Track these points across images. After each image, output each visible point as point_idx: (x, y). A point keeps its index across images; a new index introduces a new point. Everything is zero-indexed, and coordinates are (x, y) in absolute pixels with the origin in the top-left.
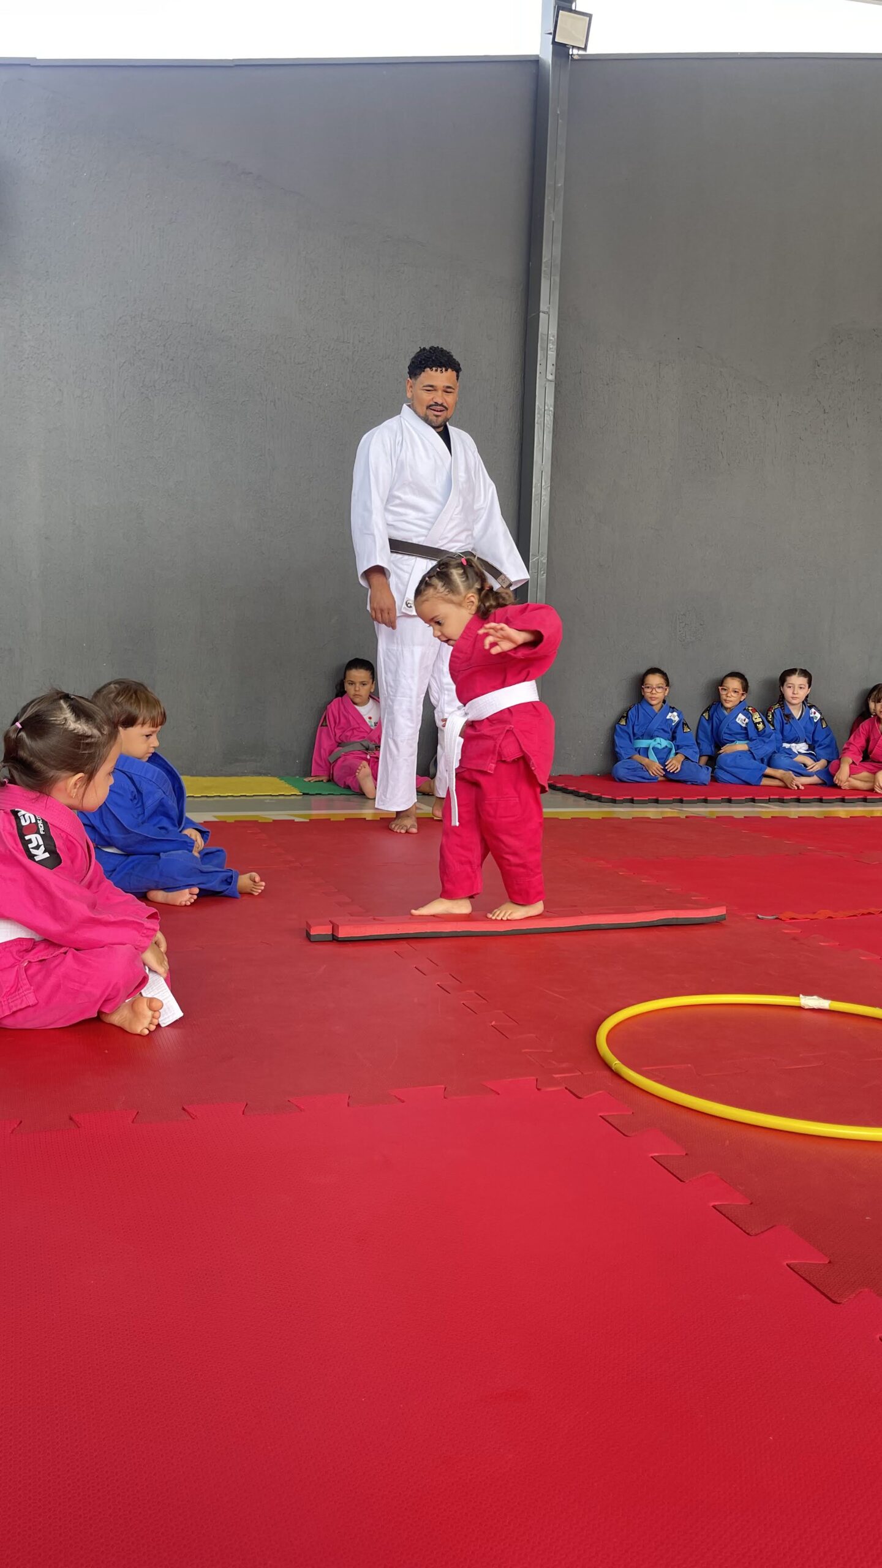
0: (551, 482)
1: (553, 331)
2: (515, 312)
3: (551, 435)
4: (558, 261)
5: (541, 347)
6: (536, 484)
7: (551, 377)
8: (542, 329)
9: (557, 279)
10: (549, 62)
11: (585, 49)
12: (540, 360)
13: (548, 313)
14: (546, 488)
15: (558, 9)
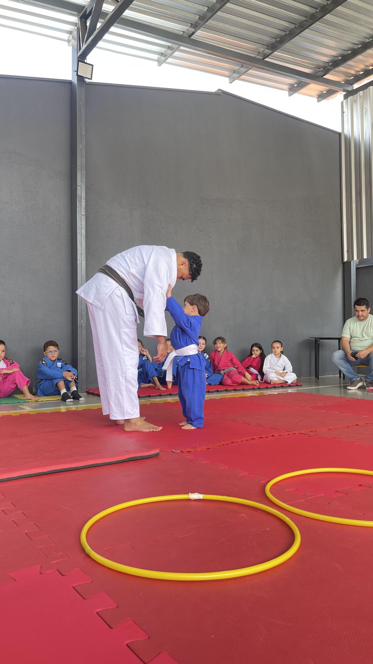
0: (86, 258)
1: (83, 195)
2: (67, 186)
3: (85, 238)
4: (84, 164)
5: (78, 201)
6: (79, 259)
7: (84, 213)
8: (79, 193)
9: (84, 172)
10: (76, 84)
11: (91, 79)
12: (78, 206)
13: (80, 186)
14: (84, 261)
15: (79, 61)
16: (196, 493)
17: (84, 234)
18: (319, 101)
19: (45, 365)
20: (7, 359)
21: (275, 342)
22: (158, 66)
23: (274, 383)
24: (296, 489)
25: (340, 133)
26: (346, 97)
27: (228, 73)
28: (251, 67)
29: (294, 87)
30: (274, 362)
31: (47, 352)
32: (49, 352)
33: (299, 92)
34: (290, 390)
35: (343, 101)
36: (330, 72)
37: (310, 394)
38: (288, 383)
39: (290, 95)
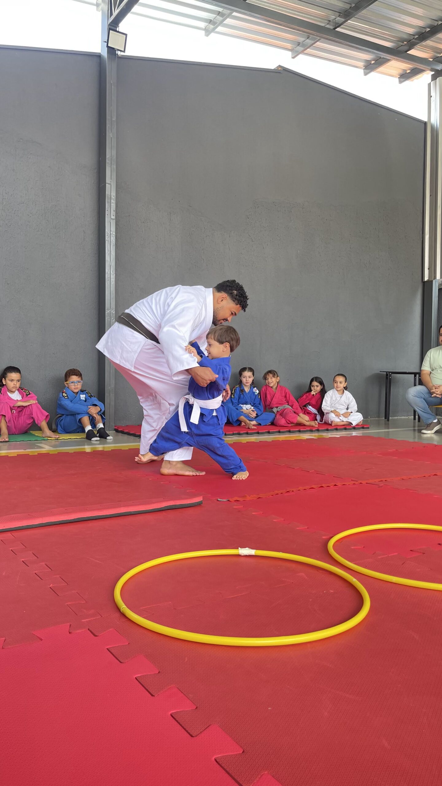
0: (115, 271)
1: (113, 194)
2: (93, 183)
3: (114, 247)
4: (115, 157)
5: (108, 202)
6: (107, 272)
7: (113, 217)
8: (107, 192)
9: (115, 167)
10: (106, 58)
11: (124, 51)
12: (107, 209)
13: (110, 184)
14: (113, 274)
15: (110, 29)
16: (247, 548)
17: (113, 242)
18: (400, 82)
19: (66, 398)
20: (22, 389)
21: (338, 375)
22: (205, 35)
23: (336, 425)
24: (364, 546)
25: (426, 122)
26: (434, 78)
27: (291, 46)
28: (319, 38)
29: (371, 64)
30: (336, 399)
31: (69, 383)
32: (71, 383)
33: (377, 70)
34: (354, 433)
35: (430, 83)
36: (416, 47)
37: (379, 439)
38: (352, 424)
39: (366, 74)
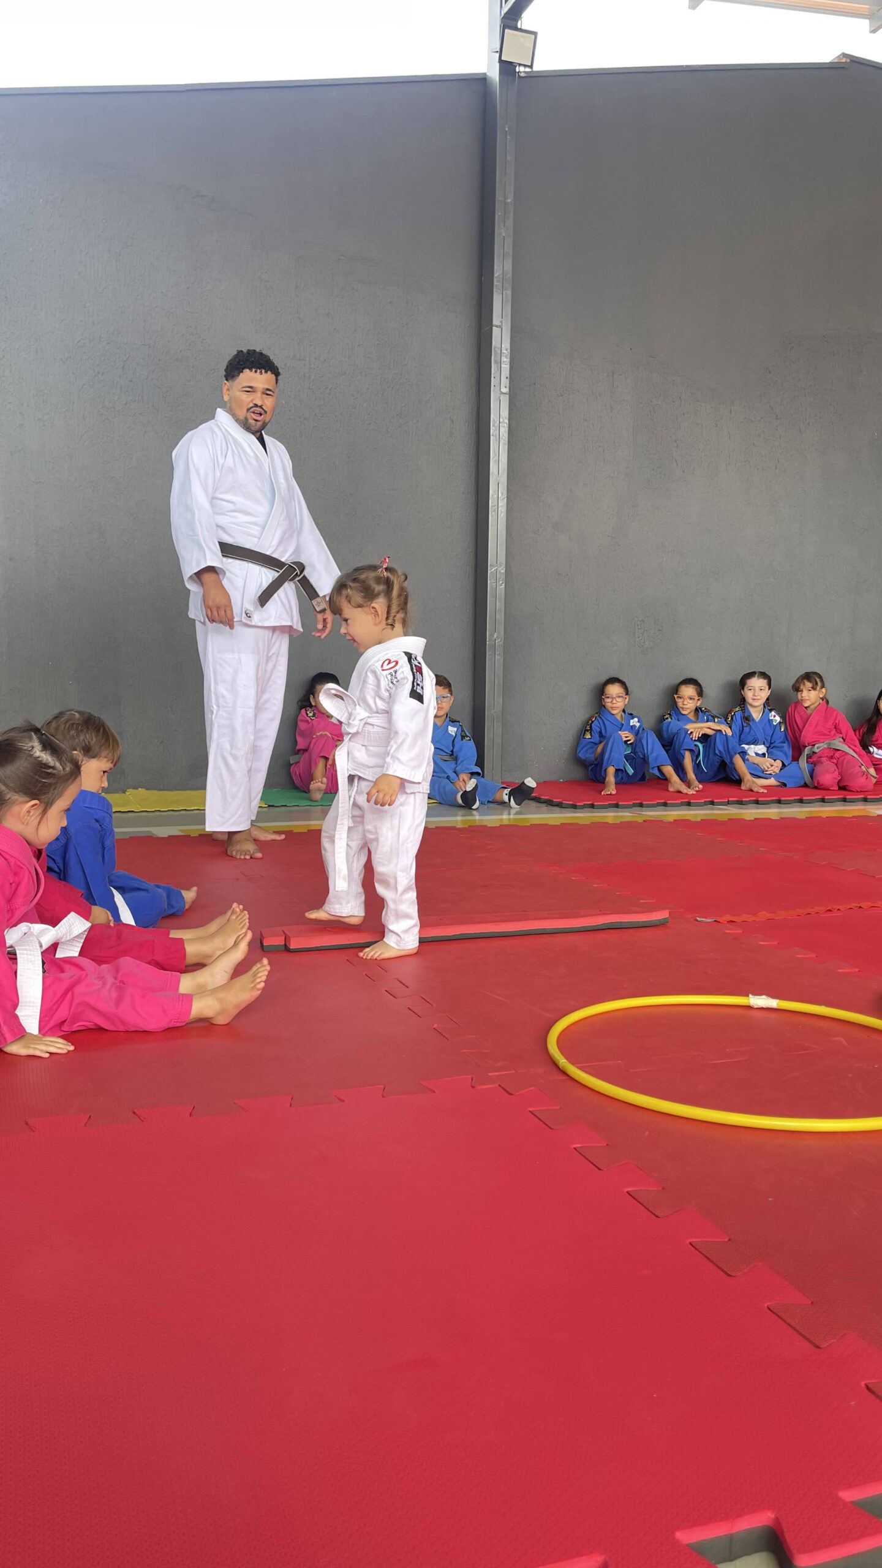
0: (508, 492)
1: (506, 345)
2: (469, 327)
3: (506, 447)
4: (510, 275)
5: (495, 361)
6: (493, 495)
7: (505, 390)
8: (495, 342)
9: (509, 292)
10: (496, 81)
11: (531, 67)
12: (495, 372)
13: (500, 327)
14: (503, 499)
15: (504, 28)
16: (762, 996)
17: (503, 438)
